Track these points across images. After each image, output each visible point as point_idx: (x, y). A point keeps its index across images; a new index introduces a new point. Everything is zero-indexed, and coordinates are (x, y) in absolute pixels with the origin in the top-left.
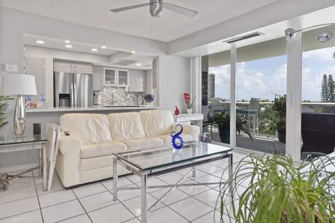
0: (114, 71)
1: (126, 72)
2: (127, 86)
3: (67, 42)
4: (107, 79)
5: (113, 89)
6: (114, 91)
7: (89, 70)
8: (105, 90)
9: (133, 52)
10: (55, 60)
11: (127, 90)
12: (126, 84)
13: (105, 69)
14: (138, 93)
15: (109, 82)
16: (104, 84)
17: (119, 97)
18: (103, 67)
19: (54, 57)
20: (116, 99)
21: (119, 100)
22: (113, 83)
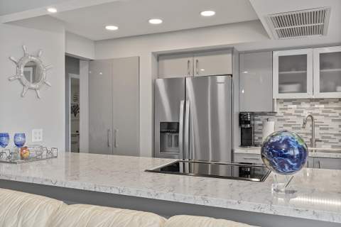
4: (283, 81)
5: (317, 105)
10: (160, 57)
13: (277, 55)
16: (276, 95)
17: (334, 127)
18: (272, 51)
19: (155, 51)
20: (326, 131)
21: (335, 135)
22: (303, 90)
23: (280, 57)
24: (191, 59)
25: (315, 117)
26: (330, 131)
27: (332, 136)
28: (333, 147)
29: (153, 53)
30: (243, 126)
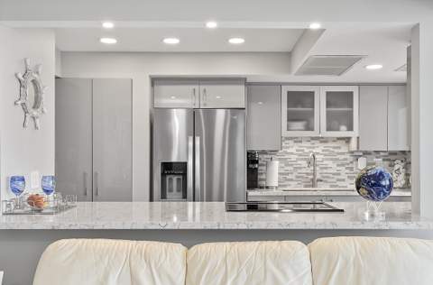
0: (312, 94)
1: (350, 94)
2: (354, 134)
3: (108, 25)
4: (292, 118)
5: (317, 143)
6: (319, 148)
7: (237, 96)
8: (293, 148)
9: (315, 26)
10: (155, 81)
11: (353, 145)
12: (350, 128)
13: (285, 90)
14: (394, 153)
15: (300, 125)
16: (285, 133)
17: (333, 167)
18: (280, 85)
19: (153, 74)
20: (325, 171)
21: (334, 174)
22: (309, 128)
23: (289, 92)
24: (196, 87)
25: (316, 156)
26: (329, 171)
27: (331, 175)
28: (331, 186)
29: (150, 76)
30: (251, 166)
